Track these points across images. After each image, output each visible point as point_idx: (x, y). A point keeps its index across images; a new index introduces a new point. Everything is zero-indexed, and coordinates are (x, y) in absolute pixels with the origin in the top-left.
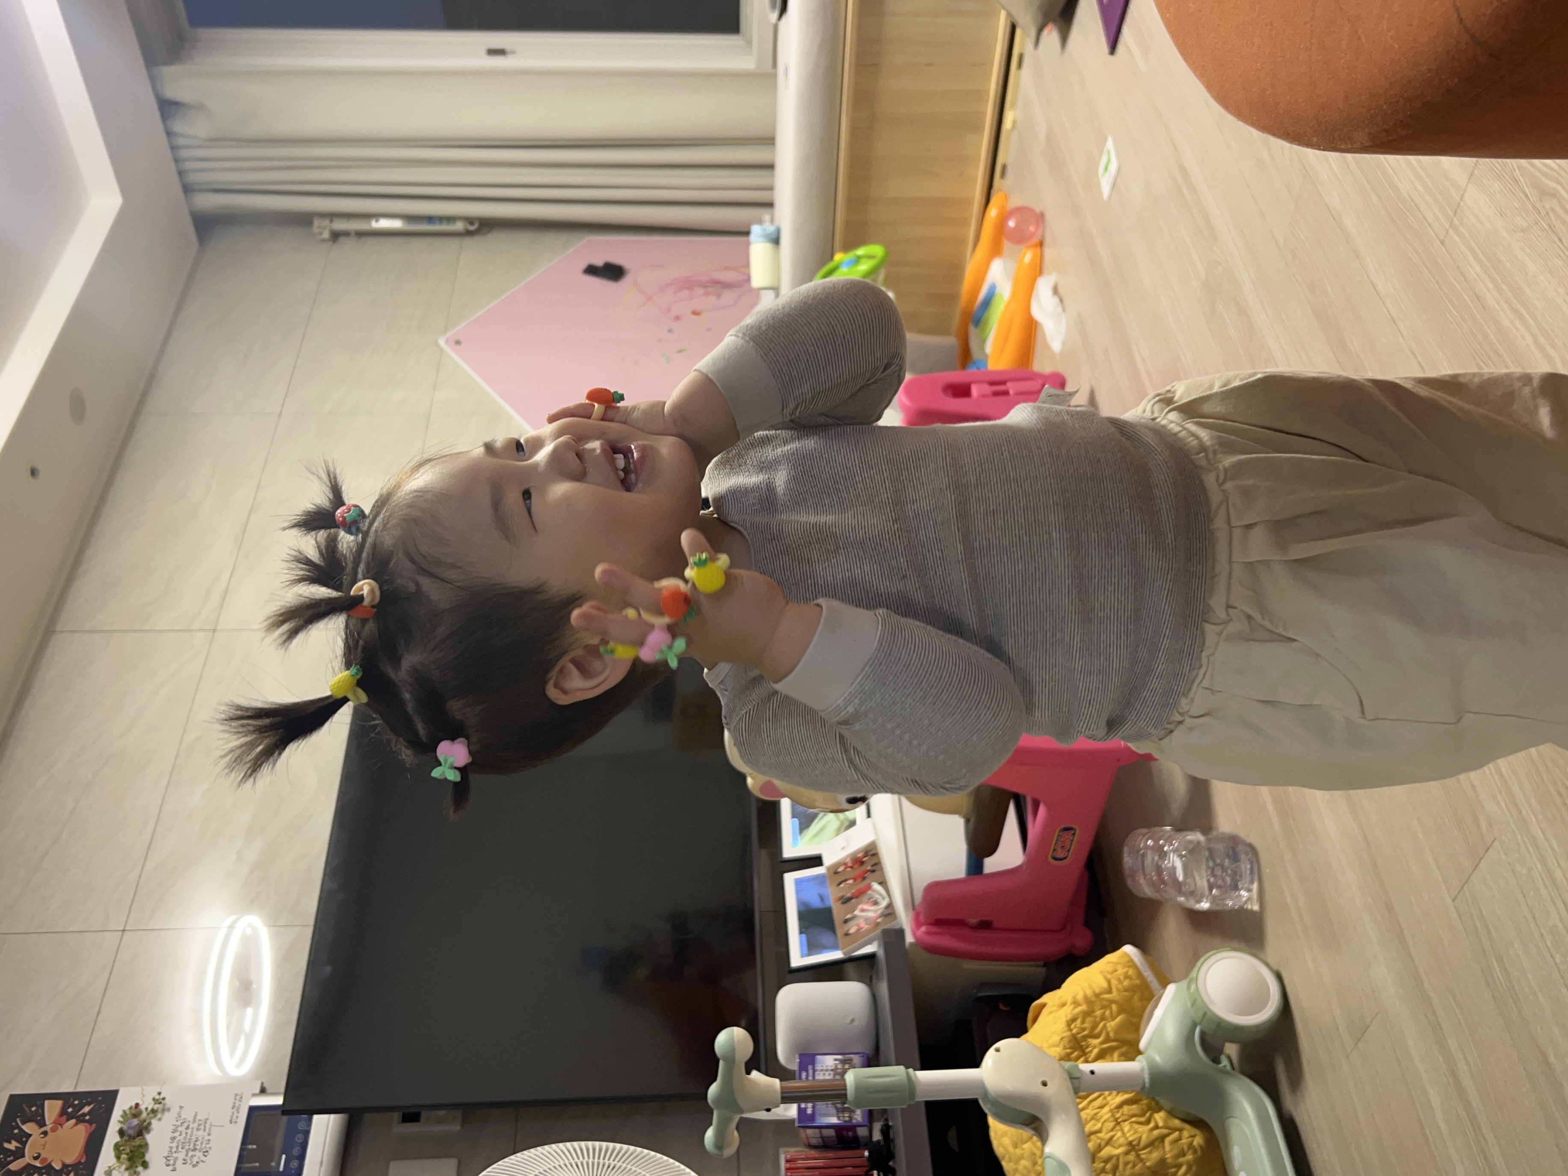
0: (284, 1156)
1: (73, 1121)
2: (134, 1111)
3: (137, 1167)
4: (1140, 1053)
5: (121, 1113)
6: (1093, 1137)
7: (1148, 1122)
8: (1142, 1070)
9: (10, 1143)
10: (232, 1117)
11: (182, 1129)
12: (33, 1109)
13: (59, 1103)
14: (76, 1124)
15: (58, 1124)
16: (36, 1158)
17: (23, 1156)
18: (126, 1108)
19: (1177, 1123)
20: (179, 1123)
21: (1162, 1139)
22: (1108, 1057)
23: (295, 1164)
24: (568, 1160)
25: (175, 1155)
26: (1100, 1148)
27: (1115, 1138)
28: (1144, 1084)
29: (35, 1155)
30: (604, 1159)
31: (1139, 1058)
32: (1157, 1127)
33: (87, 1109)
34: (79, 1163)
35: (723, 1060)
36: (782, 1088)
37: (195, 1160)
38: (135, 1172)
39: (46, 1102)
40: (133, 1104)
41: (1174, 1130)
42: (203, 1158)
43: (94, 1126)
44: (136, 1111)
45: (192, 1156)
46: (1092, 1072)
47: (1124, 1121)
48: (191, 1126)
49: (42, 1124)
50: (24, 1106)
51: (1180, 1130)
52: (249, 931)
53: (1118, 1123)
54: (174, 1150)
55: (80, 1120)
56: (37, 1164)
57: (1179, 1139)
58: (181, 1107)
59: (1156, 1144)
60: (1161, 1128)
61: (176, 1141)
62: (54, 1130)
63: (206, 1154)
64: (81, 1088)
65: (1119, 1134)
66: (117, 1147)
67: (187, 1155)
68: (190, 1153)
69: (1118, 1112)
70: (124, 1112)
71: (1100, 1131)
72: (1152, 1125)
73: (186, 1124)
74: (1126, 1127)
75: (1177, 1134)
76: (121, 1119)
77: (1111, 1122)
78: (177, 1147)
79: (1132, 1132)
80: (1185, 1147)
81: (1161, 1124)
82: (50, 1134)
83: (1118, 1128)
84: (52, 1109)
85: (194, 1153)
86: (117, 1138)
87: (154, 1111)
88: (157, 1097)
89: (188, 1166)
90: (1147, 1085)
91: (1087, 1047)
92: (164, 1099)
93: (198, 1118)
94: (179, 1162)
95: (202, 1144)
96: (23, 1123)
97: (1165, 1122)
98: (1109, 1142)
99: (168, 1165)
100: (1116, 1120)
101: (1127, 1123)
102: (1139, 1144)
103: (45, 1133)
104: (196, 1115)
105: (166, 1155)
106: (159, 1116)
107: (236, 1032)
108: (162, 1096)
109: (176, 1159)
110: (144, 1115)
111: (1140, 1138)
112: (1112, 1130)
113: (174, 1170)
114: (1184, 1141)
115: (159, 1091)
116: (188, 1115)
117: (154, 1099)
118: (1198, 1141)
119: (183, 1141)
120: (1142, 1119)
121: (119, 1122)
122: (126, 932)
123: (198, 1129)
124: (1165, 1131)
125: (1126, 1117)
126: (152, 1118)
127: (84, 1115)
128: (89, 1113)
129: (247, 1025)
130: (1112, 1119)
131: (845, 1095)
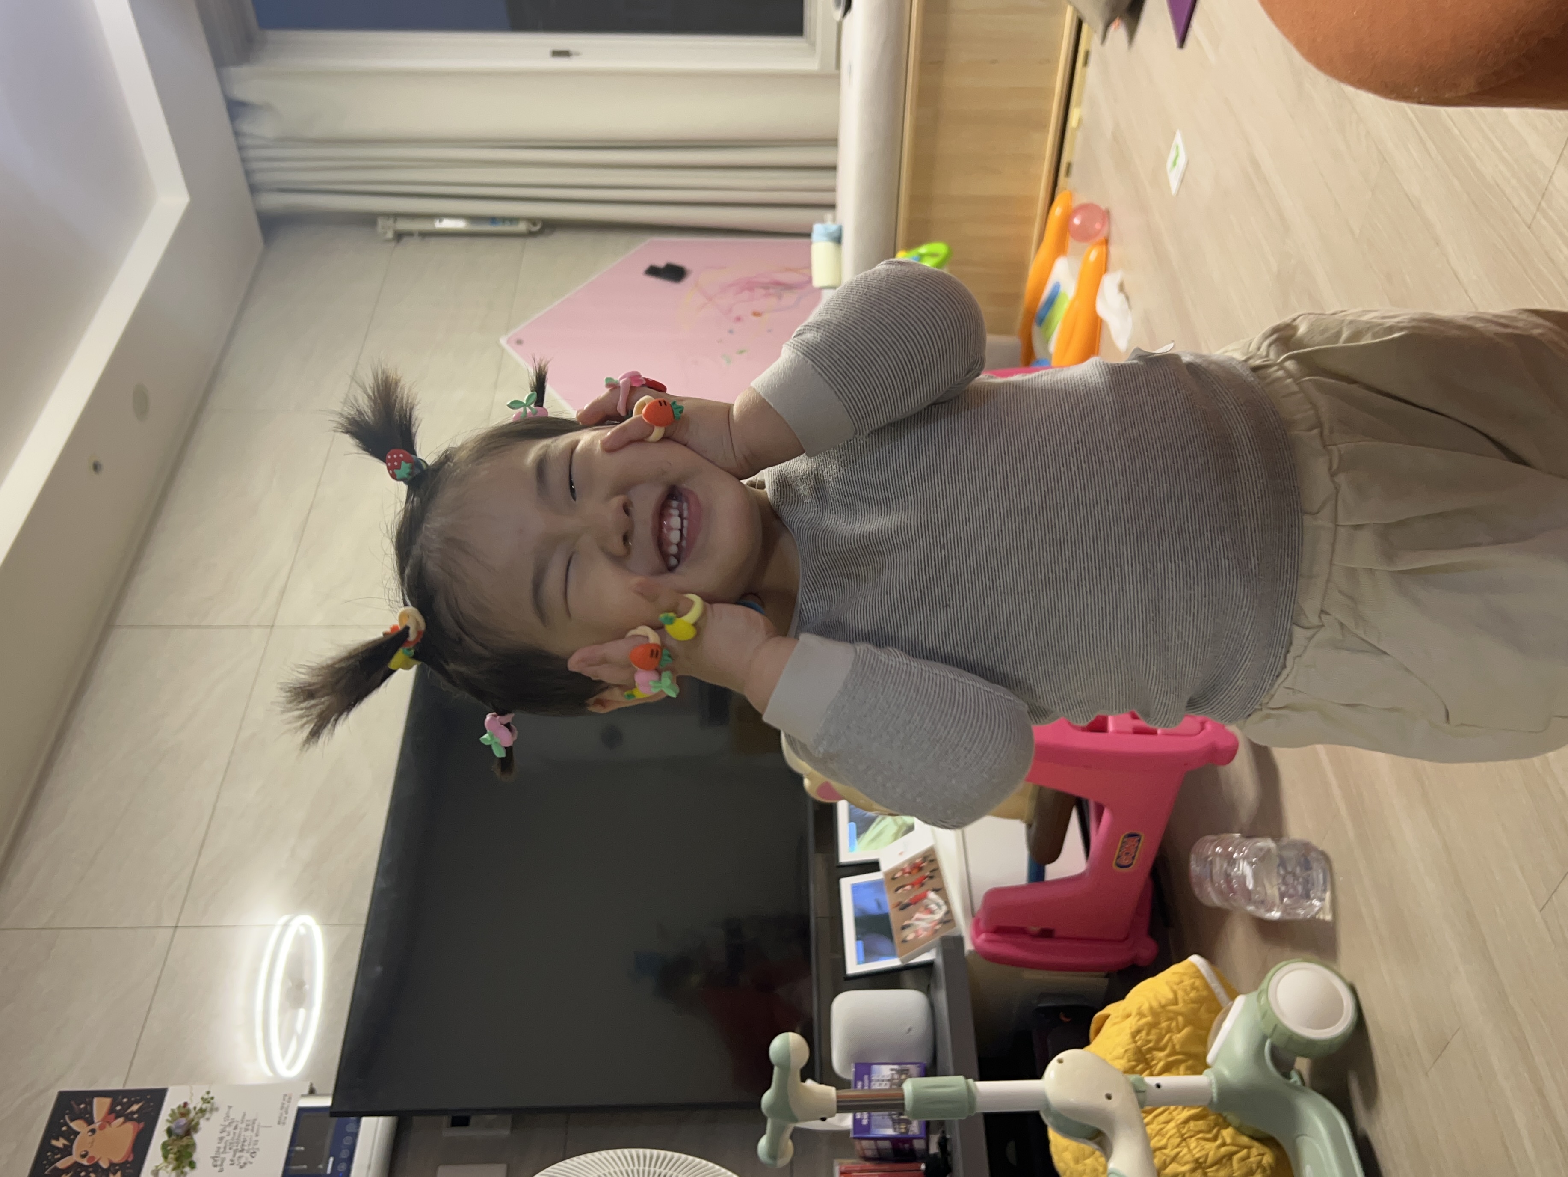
0: (331, 1159)
1: (121, 1120)
2: (183, 1110)
3: (184, 1167)
4: (1207, 1066)
5: (169, 1112)
6: (1158, 1153)
7: (1215, 1139)
8: (1210, 1084)
9: (57, 1139)
10: (280, 1118)
11: (230, 1129)
12: (82, 1106)
13: (107, 1101)
14: (124, 1123)
15: (106, 1122)
16: (83, 1156)
17: (70, 1154)
18: (175, 1107)
19: (1245, 1140)
20: (227, 1123)
21: (1230, 1156)
22: (1174, 1070)
23: (343, 1167)
24: (619, 1167)
25: (222, 1156)
26: (1165, 1165)
27: (1181, 1154)
28: (1212, 1098)
29: (83, 1153)
30: (655, 1167)
31: (1207, 1071)
32: (1224, 1144)
33: (135, 1107)
34: (126, 1162)
35: (778, 1066)
36: (838, 1097)
37: (243, 1161)
38: (182, 1172)
39: (95, 1100)
40: (181, 1103)
41: (1243, 1147)
42: (251, 1159)
43: (142, 1125)
44: (184, 1110)
45: (240, 1157)
46: (1158, 1086)
47: (1191, 1137)
48: (240, 1126)
49: (90, 1121)
50: (73, 1102)
51: (1249, 1148)
52: (303, 931)
53: (1185, 1140)
54: (222, 1150)
55: (129, 1118)
56: (85, 1162)
57: (1248, 1157)
58: (230, 1107)
59: (1224, 1160)
60: (1228, 1145)
61: (223, 1141)
62: (102, 1127)
63: (253, 1155)
64: (130, 1086)
65: (1185, 1151)
66: (164, 1146)
67: (234, 1156)
68: (238, 1154)
69: (1184, 1127)
70: (173, 1111)
71: (1164, 1147)
72: (1219, 1142)
73: (234, 1125)
74: (1193, 1143)
75: (1245, 1151)
76: (169, 1118)
77: (1177, 1137)
78: (225, 1148)
79: (1198, 1149)
80: (1254, 1166)
81: (1228, 1141)
82: (98, 1132)
83: (1184, 1144)
84: (100, 1107)
85: (241, 1154)
86: (165, 1138)
87: (202, 1111)
88: (206, 1096)
89: (236, 1168)
90: (1215, 1099)
91: (1153, 1060)
92: (212, 1098)
93: (247, 1118)
94: (227, 1163)
95: (249, 1145)
96: (72, 1120)
97: (1233, 1138)
98: (1174, 1159)
99: (215, 1166)
100: (1182, 1136)
101: (1193, 1139)
102: (1205, 1161)
103: (93, 1131)
104: (244, 1115)
105: (213, 1155)
106: (207, 1115)
107: (289, 1033)
108: (211, 1095)
109: (223, 1160)
110: (192, 1114)
111: (1207, 1156)
112: (1178, 1146)
113: (221, 1171)
114: (1252, 1159)
115: (207, 1090)
116: (236, 1115)
117: (202, 1098)
118: (1268, 1159)
119: (231, 1141)
120: (1210, 1136)
121: (168, 1121)
122: (178, 930)
123: (246, 1130)
124: (1234, 1149)
125: (1192, 1133)
126: (200, 1118)
127: (133, 1113)
128: (138, 1111)
129: (299, 1027)
130: (1177, 1135)
131: (903, 1105)
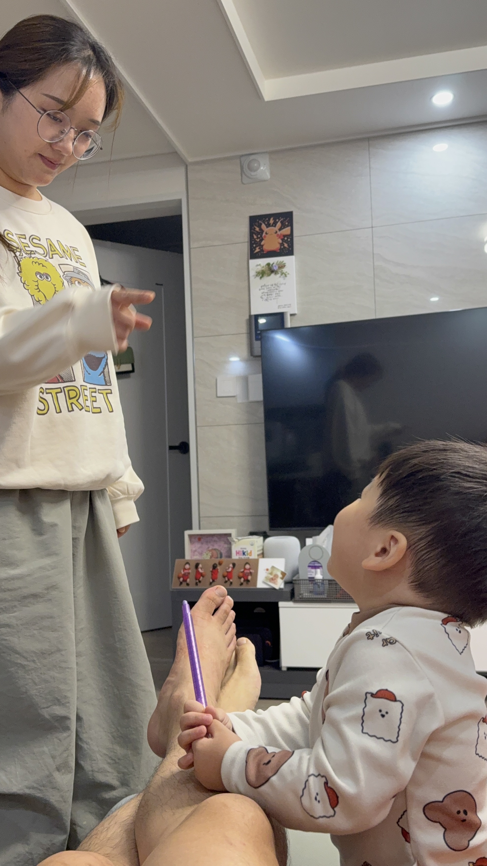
1: (281, 242)
5: (282, 260)
9: (273, 220)
10: (281, 306)
11: (276, 287)
12: (287, 223)
13: (289, 233)
14: (279, 243)
15: (280, 236)
16: (266, 233)
17: (267, 227)
18: (286, 262)
20: (278, 285)
25: (265, 288)
33: (286, 245)
34: (263, 251)
37: (264, 297)
39: (289, 228)
40: (287, 264)
42: (264, 300)
43: (278, 251)
44: (283, 266)
45: (265, 295)
48: (277, 291)
49: (280, 229)
50: (288, 219)
54: (268, 287)
55: (282, 244)
56: (264, 234)
58: (285, 284)
61: (271, 286)
62: (278, 235)
63: (266, 300)
64: (295, 239)
66: (268, 264)
67: (266, 293)
73: (278, 288)
76: (279, 261)
78: (269, 288)
82: (276, 235)
84: (287, 231)
86: (271, 263)
87: (282, 274)
89: (261, 295)
92: (287, 276)
94: (262, 291)
95: (270, 297)
96: (281, 222)
99: (261, 287)
103: (276, 232)
104: (281, 291)
105: (265, 284)
106: (281, 276)
108: (288, 274)
110: (281, 271)
113: (260, 290)
115: (290, 272)
116: (282, 287)
117: (287, 272)
119: (271, 289)
123: (276, 294)
126: (279, 274)
128: (285, 247)
